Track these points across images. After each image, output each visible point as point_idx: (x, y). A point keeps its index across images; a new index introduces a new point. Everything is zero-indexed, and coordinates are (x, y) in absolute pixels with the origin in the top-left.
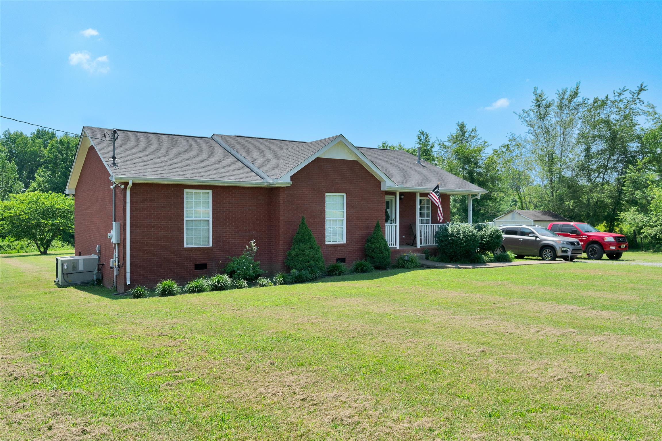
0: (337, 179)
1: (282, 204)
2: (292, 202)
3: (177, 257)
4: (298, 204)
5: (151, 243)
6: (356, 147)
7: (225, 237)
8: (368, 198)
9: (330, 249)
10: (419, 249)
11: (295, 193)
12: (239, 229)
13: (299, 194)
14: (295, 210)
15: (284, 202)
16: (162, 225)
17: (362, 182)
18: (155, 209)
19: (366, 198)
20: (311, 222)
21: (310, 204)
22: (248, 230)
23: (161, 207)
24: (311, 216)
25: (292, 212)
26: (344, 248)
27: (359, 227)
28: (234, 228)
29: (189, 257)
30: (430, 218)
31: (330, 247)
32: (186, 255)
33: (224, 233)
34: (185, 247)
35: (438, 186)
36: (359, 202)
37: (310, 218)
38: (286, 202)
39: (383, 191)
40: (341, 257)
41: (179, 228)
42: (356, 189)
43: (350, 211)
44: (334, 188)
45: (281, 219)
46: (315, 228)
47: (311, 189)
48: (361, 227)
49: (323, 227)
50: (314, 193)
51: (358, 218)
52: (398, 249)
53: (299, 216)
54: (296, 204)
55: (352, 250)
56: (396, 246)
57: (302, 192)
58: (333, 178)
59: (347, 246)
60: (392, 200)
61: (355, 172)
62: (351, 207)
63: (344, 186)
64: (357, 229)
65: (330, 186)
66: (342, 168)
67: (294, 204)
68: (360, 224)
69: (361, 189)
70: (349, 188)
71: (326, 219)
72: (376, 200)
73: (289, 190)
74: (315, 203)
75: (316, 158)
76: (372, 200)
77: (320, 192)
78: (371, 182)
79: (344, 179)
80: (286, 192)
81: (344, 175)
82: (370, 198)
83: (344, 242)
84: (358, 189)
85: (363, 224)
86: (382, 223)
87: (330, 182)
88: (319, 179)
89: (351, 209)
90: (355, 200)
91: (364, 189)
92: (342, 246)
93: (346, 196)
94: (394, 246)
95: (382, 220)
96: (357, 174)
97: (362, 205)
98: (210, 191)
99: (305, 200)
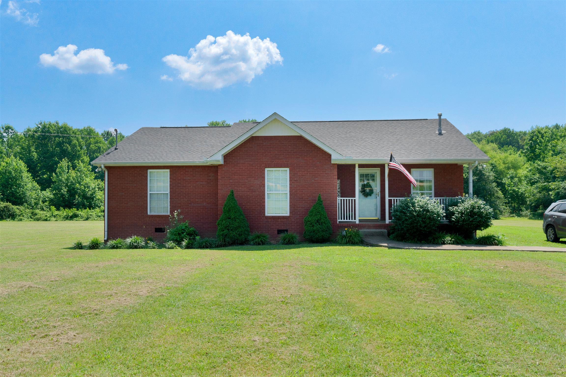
0: (277, 154)
1: (220, 179)
2: (230, 177)
3: (141, 222)
4: (236, 179)
5: (123, 210)
6: (291, 122)
7: (179, 207)
8: (315, 172)
9: (269, 220)
10: (388, 224)
11: (233, 169)
12: (192, 201)
13: (237, 170)
16: (131, 197)
17: (307, 156)
18: (125, 185)
19: (312, 172)
20: (249, 195)
21: (248, 179)
22: (200, 202)
23: (130, 183)
24: (249, 190)
25: (234, 186)
26: (286, 220)
27: (304, 200)
28: (187, 200)
29: (151, 222)
30: (433, 191)
31: (270, 218)
32: (148, 220)
33: (179, 204)
34: (149, 213)
35: (391, 156)
36: (303, 175)
37: (249, 192)
38: (223, 177)
39: (334, 164)
40: (283, 228)
41: (143, 200)
42: (300, 163)
43: (293, 185)
44: (274, 163)
45: (219, 192)
46: (253, 200)
47: (249, 165)
48: (307, 200)
49: (262, 200)
50: (253, 169)
51: (303, 191)
52: (357, 223)
53: (237, 190)
54: (234, 179)
55: (295, 222)
56: (355, 221)
57: (239, 169)
58: (274, 154)
59: (291, 218)
60: (376, 173)
61: (299, 147)
62: (294, 181)
63: (286, 161)
64: (301, 202)
65: (270, 162)
66: (284, 144)
67: (231, 179)
68: (305, 197)
69: (306, 163)
70: (294, 163)
71: (266, 192)
72: (325, 174)
73: (227, 167)
74: (253, 177)
75: (253, 137)
76: (320, 174)
77: (259, 168)
78: (319, 155)
79: (285, 154)
80: (223, 169)
81: (285, 151)
82: (317, 172)
83: (288, 214)
84: (302, 163)
85: (309, 197)
86: (333, 197)
87: (270, 158)
88: (257, 156)
89: (294, 183)
90: (298, 174)
91: (309, 163)
92: (285, 218)
93: (290, 170)
94: (353, 220)
95: (333, 193)
96: (301, 149)
97: (307, 179)
98: (168, 170)
99: (243, 176)
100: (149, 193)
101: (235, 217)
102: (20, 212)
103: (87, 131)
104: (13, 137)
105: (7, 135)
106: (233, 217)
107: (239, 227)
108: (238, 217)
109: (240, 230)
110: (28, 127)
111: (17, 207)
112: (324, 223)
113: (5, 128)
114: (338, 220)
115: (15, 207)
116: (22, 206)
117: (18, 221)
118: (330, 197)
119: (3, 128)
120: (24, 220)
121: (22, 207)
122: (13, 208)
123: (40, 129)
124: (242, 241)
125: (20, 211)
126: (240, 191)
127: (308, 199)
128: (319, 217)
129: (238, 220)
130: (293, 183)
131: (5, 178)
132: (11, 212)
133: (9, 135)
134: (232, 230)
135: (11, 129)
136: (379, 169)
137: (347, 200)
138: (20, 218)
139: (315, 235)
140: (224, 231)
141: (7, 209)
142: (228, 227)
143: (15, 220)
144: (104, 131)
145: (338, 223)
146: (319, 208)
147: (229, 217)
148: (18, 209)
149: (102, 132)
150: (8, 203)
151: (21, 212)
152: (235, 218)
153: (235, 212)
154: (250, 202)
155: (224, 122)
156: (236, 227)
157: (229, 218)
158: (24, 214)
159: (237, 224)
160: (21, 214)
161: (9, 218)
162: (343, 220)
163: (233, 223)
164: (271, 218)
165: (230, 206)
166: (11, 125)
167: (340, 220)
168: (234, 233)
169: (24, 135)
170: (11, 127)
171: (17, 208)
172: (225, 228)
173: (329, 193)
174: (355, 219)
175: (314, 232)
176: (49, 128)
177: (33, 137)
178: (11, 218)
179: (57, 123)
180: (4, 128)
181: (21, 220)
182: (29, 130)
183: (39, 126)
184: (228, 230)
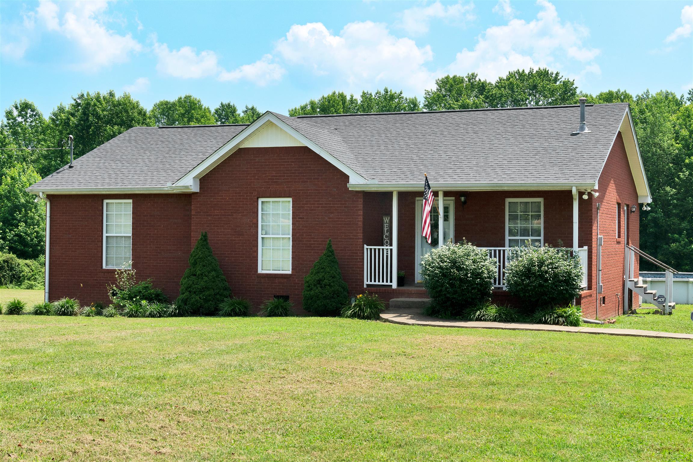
0: (275, 176)
1: (194, 215)
2: (208, 212)
3: (93, 280)
4: (216, 215)
5: (69, 261)
7: (145, 258)
8: (330, 204)
9: (264, 280)
13: (217, 201)
14: (212, 223)
15: (196, 213)
16: (80, 241)
17: (318, 179)
18: (73, 224)
19: (325, 204)
20: (235, 240)
21: (233, 215)
23: (79, 221)
24: (235, 232)
25: (208, 226)
26: (286, 280)
27: (312, 250)
28: (156, 247)
29: (106, 280)
30: (542, 238)
31: (263, 277)
32: (103, 278)
33: (145, 252)
34: (104, 267)
36: (312, 210)
37: (234, 235)
38: (199, 212)
39: (359, 192)
40: (282, 293)
41: (96, 246)
42: (309, 190)
43: (297, 225)
44: (271, 190)
45: (192, 235)
46: (240, 249)
47: (235, 193)
48: (318, 250)
49: (252, 249)
50: (240, 199)
51: (311, 235)
52: (393, 288)
53: (218, 232)
54: (214, 215)
55: (299, 283)
56: (391, 284)
57: (221, 199)
58: (270, 176)
59: (294, 278)
60: (449, 205)
61: (307, 164)
62: (299, 218)
63: (287, 187)
64: (309, 252)
65: (264, 188)
66: (285, 159)
67: (210, 215)
68: (314, 244)
69: (317, 190)
70: (299, 190)
71: (260, 236)
72: (345, 207)
73: (203, 196)
74: (240, 213)
75: (240, 149)
76: (337, 207)
77: (248, 198)
78: (336, 177)
79: (287, 176)
80: (199, 200)
81: (287, 170)
82: (333, 204)
83: (290, 272)
84: (311, 190)
85: (320, 244)
86: (356, 244)
87: (264, 182)
88: (247, 179)
89: (299, 221)
90: (305, 208)
91: (322, 190)
92: (285, 278)
93: (293, 201)
94: (389, 283)
95: (356, 239)
96: (310, 167)
97: (318, 215)
98: (131, 201)
99: (226, 210)
100: (105, 235)
101: (203, 273)
102: (30, 272)
103: (183, 107)
104: (33, 124)
105: (23, 120)
106: (199, 272)
107: (207, 288)
108: (207, 273)
109: (207, 293)
110: (61, 105)
111: (28, 261)
112: (329, 285)
113: (21, 106)
114: (365, 283)
115: (22, 262)
116: (35, 260)
117: (27, 288)
118: (351, 244)
119: (16, 108)
120: (36, 288)
121: (35, 262)
122: (19, 264)
123: (80, 107)
124: (210, 310)
125: (31, 269)
126: (222, 235)
127: (319, 247)
128: (321, 276)
129: (206, 278)
130: (297, 221)
131: (7, 206)
132: (14, 271)
133: (28, 120)
134: (195, 293)
135: (31, 108)
136: (453, 198)
137: (375, 249)
138: (30, 282)
139: (312, 305)
140: (184, 293)
141: (8, 266)
142: (190, 287)
143: (23, 286)
144: (222, 104)
145: (365, 286)
146: (324, 262)
147: (194, 273)
148: (28, 266)
149: (218, 106)
150: (11, 255)
151: (33, 271)
152: (202, 275)
153: (204, 266)
154: (236, 251)
155: (473, 76)
156: (200, 289)
157: (195, 275)
158: (37, 276)
159: (202, 283)
160: (33, 275)
161: (11, 282)
162: (373, 283)
163: (197, 282)
164: (265, 277)
165: (197, 257)
166: (30, 101)
167: (369, 283)
168: (197, 298)
169: (53, 120)
170: (31, 105)
171: (26, 264)
172: (186, 290)
173: (350, 239)
174: (391, 281)
175: (312, 299)
176: (95, 105)
177: (66, 123)
178: (14, 283)
179: (111, 95)
180: (19, 106)
181: (30, 287)
182: (61, 110)
183: (79, 101)
184: (190, 292)
